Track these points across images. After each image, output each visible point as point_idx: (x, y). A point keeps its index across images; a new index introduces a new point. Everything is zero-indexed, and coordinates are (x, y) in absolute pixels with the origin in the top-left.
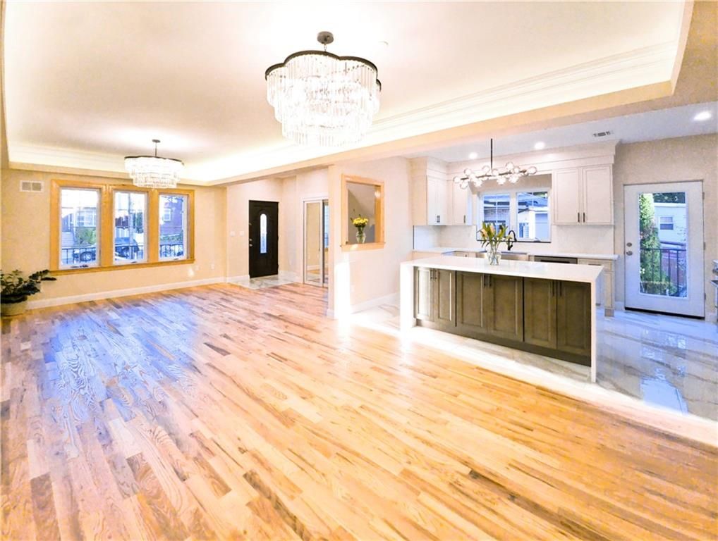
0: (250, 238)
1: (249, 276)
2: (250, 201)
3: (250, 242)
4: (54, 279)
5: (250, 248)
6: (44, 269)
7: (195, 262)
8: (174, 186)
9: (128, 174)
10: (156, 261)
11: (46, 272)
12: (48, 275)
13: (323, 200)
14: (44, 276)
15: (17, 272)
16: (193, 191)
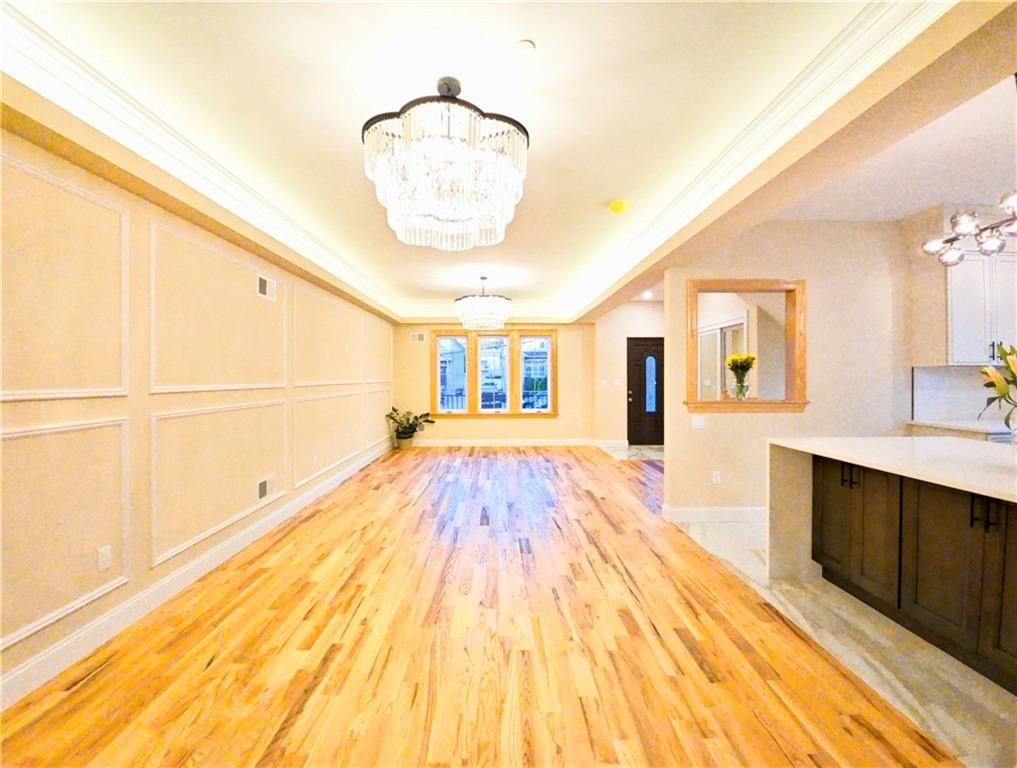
0: (628, 390)
1: (627, 442)
2: (629, 339)
3: (629, 396)
4: (433, 422)
5: (629, 403)
6: (425, 413)
7: (559, 417)
8: (502, 327)
9: (457, 318)
10: (516, 413)
11: (428, 414)
12: (430, 419)
13: (722, 329)
14: (427, 418)
15: (409, 413)
16: (556, 330)
